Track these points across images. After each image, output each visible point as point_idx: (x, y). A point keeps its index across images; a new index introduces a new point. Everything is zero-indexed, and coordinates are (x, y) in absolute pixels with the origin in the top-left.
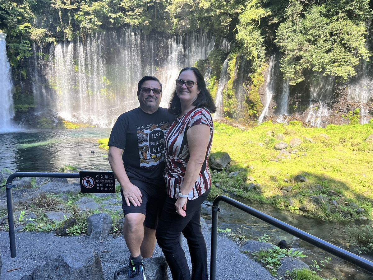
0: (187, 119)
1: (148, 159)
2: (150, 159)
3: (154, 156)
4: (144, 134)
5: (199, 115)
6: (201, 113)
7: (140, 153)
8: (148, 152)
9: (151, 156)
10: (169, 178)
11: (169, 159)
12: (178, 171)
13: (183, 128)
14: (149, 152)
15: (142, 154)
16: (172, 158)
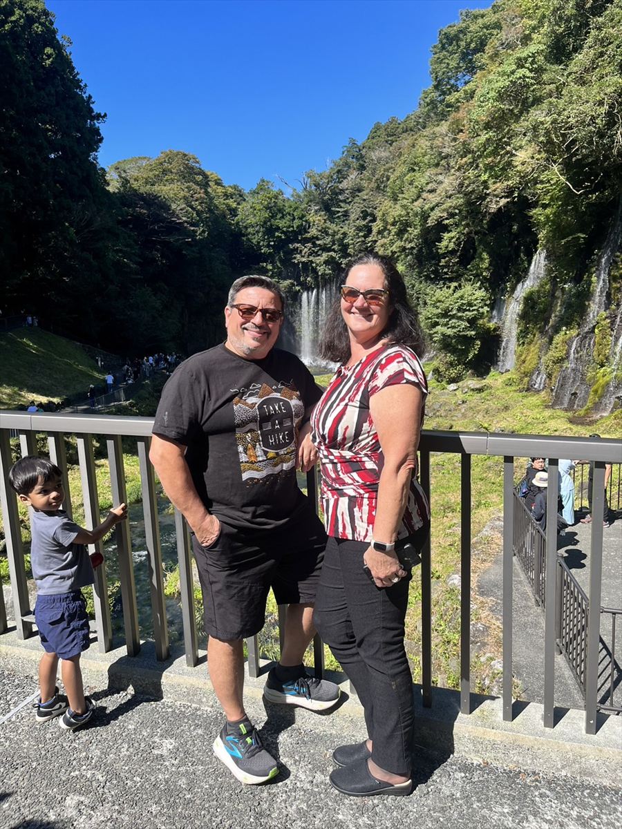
0: (368, 369)
1: (260, 462)
2: (263, 461)
3: (272, 453)
4: (246, 404)
5: (398, 362)
6: (401, 359)
7: (241, 449)
8: (258, 446)
9: (266, 453)
10: (336, 497)
11: (332, 457)
12: (353, 479)
13: (358, 390)
14: (260, 445)
15: (246, 450)
16: (339, 455)
